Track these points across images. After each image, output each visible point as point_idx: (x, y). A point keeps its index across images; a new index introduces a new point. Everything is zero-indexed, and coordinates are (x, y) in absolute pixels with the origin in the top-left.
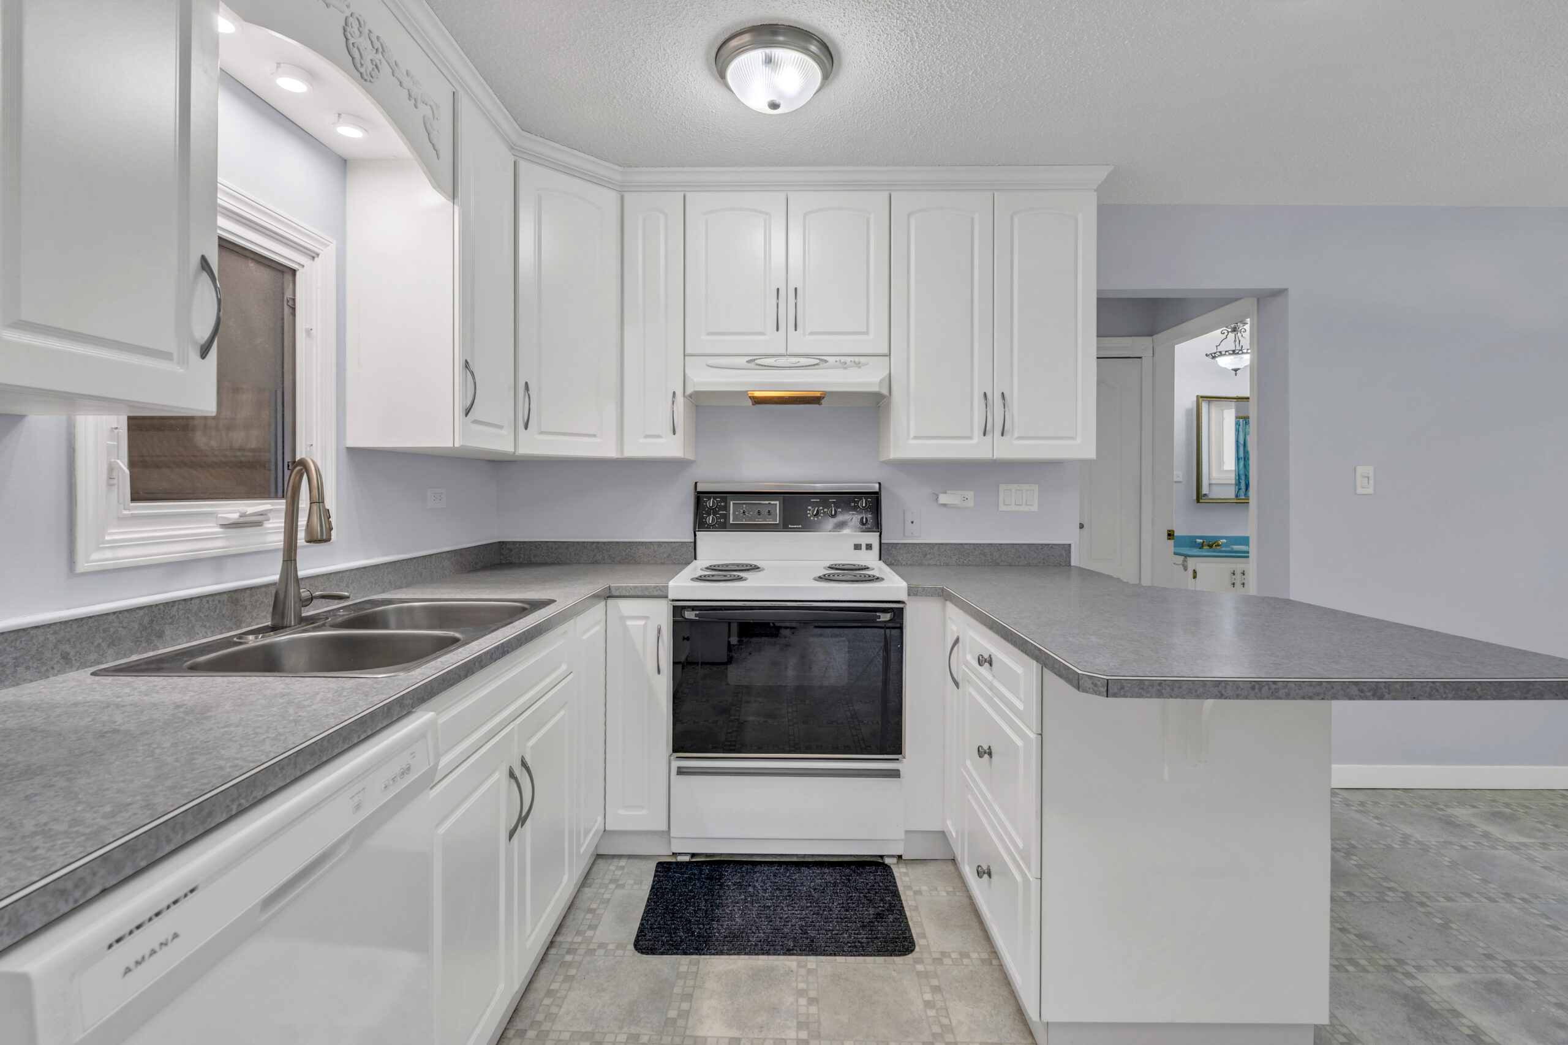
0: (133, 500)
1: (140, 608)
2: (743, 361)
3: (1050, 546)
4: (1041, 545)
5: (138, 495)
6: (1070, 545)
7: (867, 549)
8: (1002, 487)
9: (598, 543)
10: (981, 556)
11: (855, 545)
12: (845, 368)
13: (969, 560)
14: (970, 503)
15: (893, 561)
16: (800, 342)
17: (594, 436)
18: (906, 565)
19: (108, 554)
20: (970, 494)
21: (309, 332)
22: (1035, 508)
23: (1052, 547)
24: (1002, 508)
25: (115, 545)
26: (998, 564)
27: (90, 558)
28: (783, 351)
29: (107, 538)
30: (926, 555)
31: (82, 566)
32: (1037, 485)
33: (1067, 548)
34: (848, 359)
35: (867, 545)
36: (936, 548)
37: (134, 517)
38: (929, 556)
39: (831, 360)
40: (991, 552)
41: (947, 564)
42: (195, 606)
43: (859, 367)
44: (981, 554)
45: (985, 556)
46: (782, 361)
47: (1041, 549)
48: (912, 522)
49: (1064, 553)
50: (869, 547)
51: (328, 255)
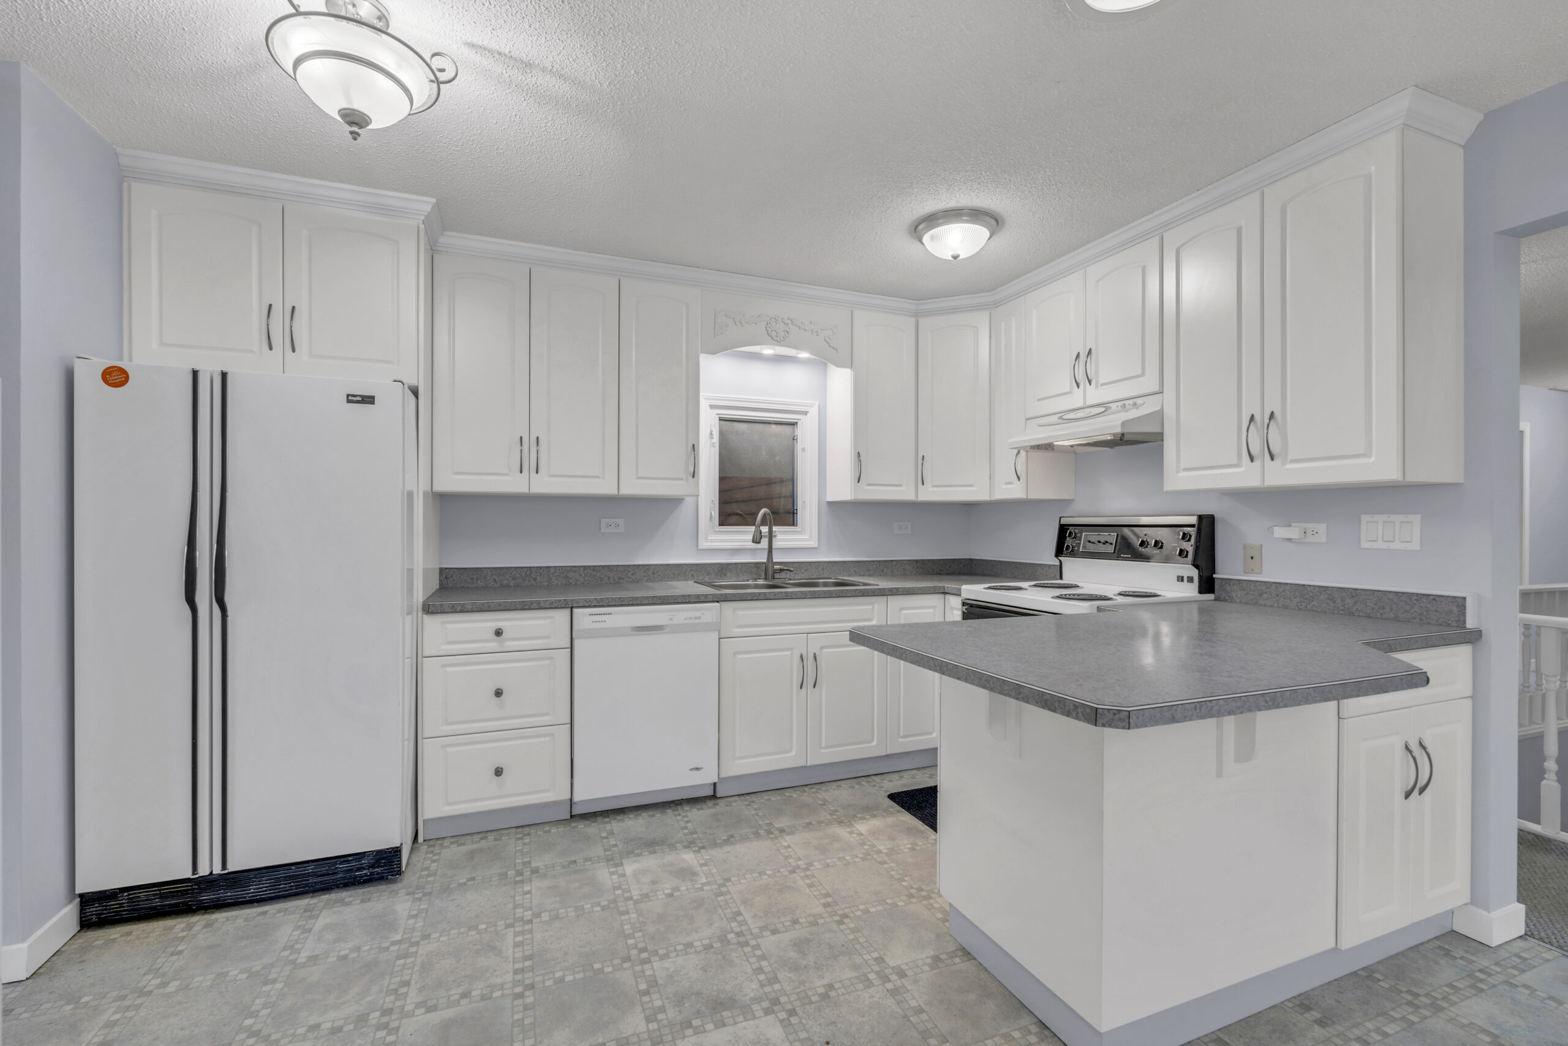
0: (719, 525)
1: (718, 564)
2: (1055, 418)
3: (1431, 598)
4: (1417, 594)
5: (722, 523)
6: (1465, 598)
7: (1188, 581)
8: (1365, 518)
9: (1016, 563)
10: (1329, 601)
11: (1178, 577)
12: (1126, 411)
13: (1314, 605)
14: (1322, 538)
15: (1227, 598)
16: (1095, 395)
17: (972, 486)
18: (1240, 602)
19: (709, 544)
20: (1322, 528)
21: (803, 450)
22: (1416, 545)
23: (1434, 599)
24: (1365, 545)
25: (712, 541)
26: (1351, 614)
27: (703, 544)
28: (1081, 405)
29: (709, 538)
30: (1262, 594)
31: (700, 547)
32: (1420, 516)
33: (1460, 603)
34: (1127, 402)
35: (1188, 577)
36: (1274, 586)
37: (720, 531)
38: (1265, 596)
39: (1114, 406)
40: (1342, 598)
41: (1286, 607)
42: (740, 566)
43: (1137, 408)
44: (1328, 599)
45: (1334, 602)
46: (1080, 414)
47: (1417, 600)
48: (1252, 558)
49: (1454, 608)
50: (1190, 580)
51: (814, 412)
